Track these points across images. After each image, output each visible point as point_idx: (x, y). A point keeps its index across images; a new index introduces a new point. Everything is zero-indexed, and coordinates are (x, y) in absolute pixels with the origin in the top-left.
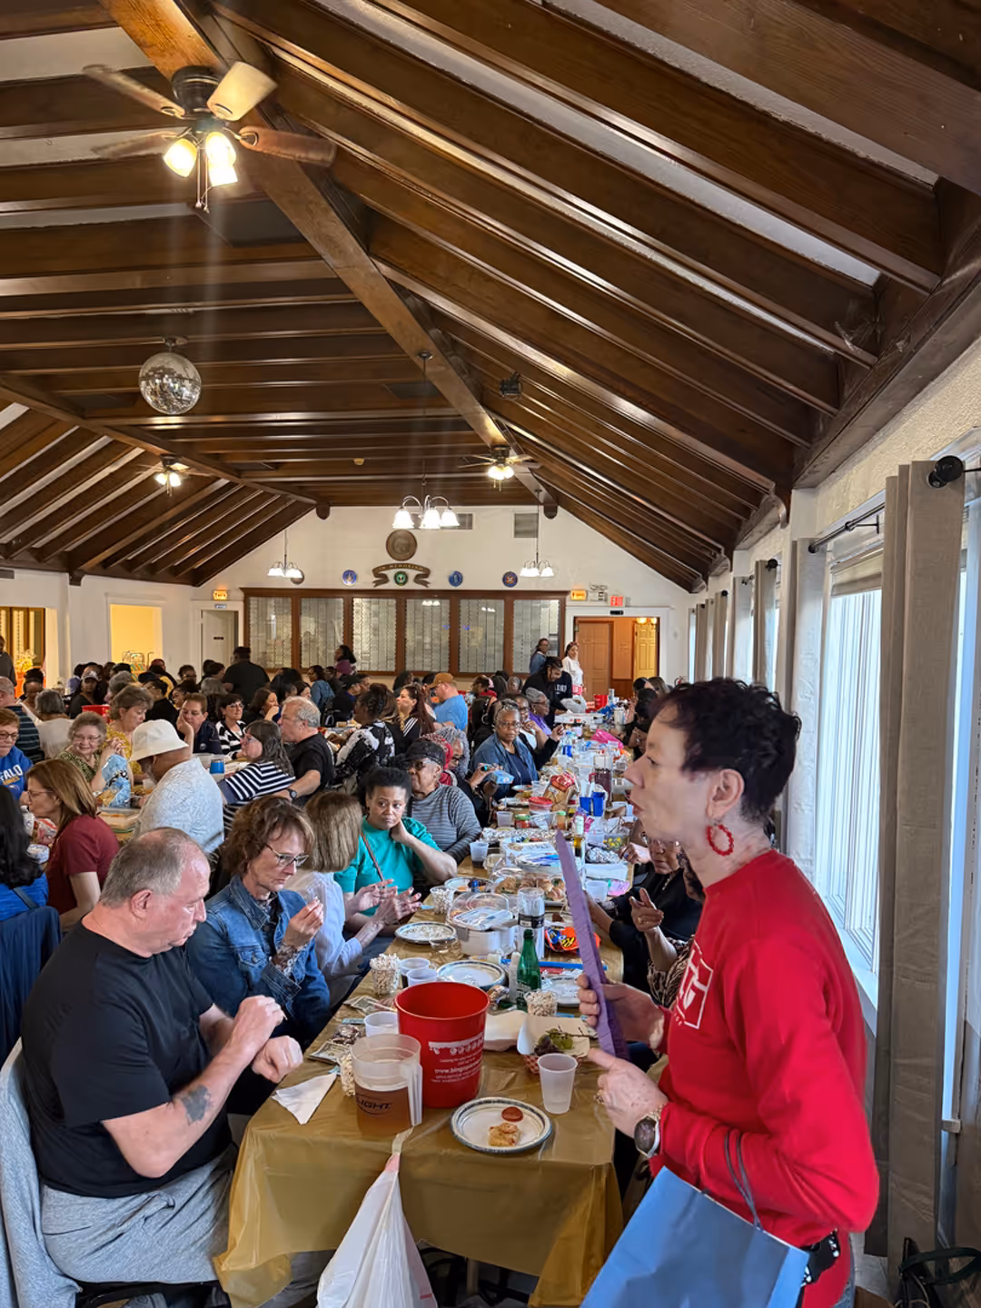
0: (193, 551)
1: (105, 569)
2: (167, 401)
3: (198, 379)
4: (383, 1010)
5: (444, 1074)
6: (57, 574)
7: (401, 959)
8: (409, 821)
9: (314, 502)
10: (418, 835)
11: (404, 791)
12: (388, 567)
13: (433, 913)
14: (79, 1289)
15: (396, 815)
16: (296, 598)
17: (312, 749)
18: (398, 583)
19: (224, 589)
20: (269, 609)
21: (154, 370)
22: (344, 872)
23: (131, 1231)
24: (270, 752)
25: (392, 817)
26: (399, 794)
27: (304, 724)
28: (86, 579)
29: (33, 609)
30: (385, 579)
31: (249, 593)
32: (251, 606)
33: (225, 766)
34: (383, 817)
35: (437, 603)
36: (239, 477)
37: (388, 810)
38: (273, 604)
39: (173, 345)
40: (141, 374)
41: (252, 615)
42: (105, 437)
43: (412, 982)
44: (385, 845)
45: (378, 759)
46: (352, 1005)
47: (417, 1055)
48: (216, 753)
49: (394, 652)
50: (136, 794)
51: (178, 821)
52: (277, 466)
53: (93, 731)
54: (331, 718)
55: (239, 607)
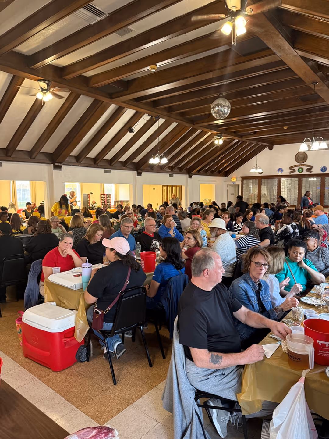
0: (226, 165)
1: (199, 173)
2: (219, 115)
3: (230, 106)
4: (297, 325)
5: (323, 353)
6: (185, 175)
7: (303, 308)
8: (305, 260)
9: (267, 144)
10: (309, 265)
11: (304, 249)
12: (295, 166)
13: (315, 294)
14: (196, 391)
15: (300, 257)
16: (260, 179)
17: (266, 232)
18: (299, 172)
19: (235, 177)
20: (250, 184)
21: (216, 105)
22: (280, 276)
23: (212, 378)
24: (252, 232)
25: (299, 258)
26: (302, 250)
27: (262, 223)
28: (193, 176)
29: (178, 186)
30: (294, 171)
31: (243, 178)
32: (244, 183)
33: (236, 236)
34: (296, 258)
35: (315, 179)
36: (242, 138)
37: (297, 255)
38: (252, 182)
39: (222, 95)
40: (212, 107)
41: (244, 185)
42: (200, 130)
43: (308, 318)
44: (296, 268)
45: (292, 236)
46: (285, 322)
47: (312, 344)
48: (233, 231)
49: (297, 198)
50: (209, 243)
51: (222, 252)
52: (255, 133)
53: (197, 222)
54: (272, 222)
55: (240, 183)
